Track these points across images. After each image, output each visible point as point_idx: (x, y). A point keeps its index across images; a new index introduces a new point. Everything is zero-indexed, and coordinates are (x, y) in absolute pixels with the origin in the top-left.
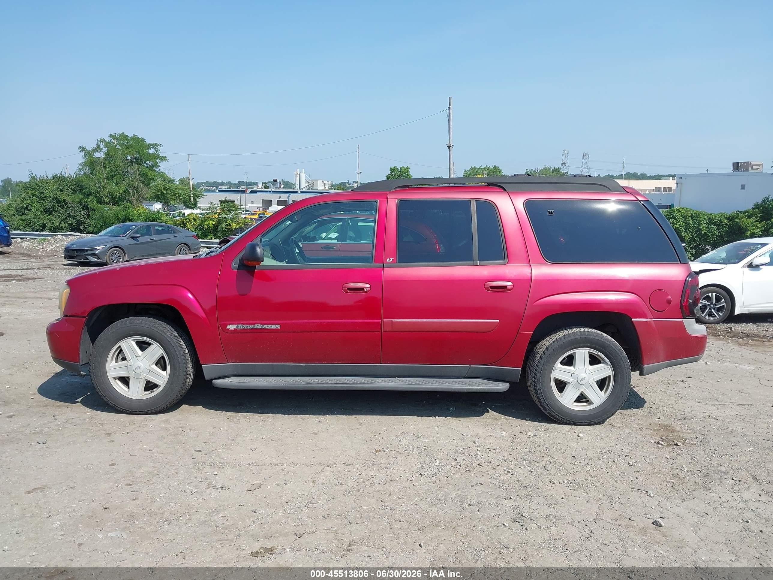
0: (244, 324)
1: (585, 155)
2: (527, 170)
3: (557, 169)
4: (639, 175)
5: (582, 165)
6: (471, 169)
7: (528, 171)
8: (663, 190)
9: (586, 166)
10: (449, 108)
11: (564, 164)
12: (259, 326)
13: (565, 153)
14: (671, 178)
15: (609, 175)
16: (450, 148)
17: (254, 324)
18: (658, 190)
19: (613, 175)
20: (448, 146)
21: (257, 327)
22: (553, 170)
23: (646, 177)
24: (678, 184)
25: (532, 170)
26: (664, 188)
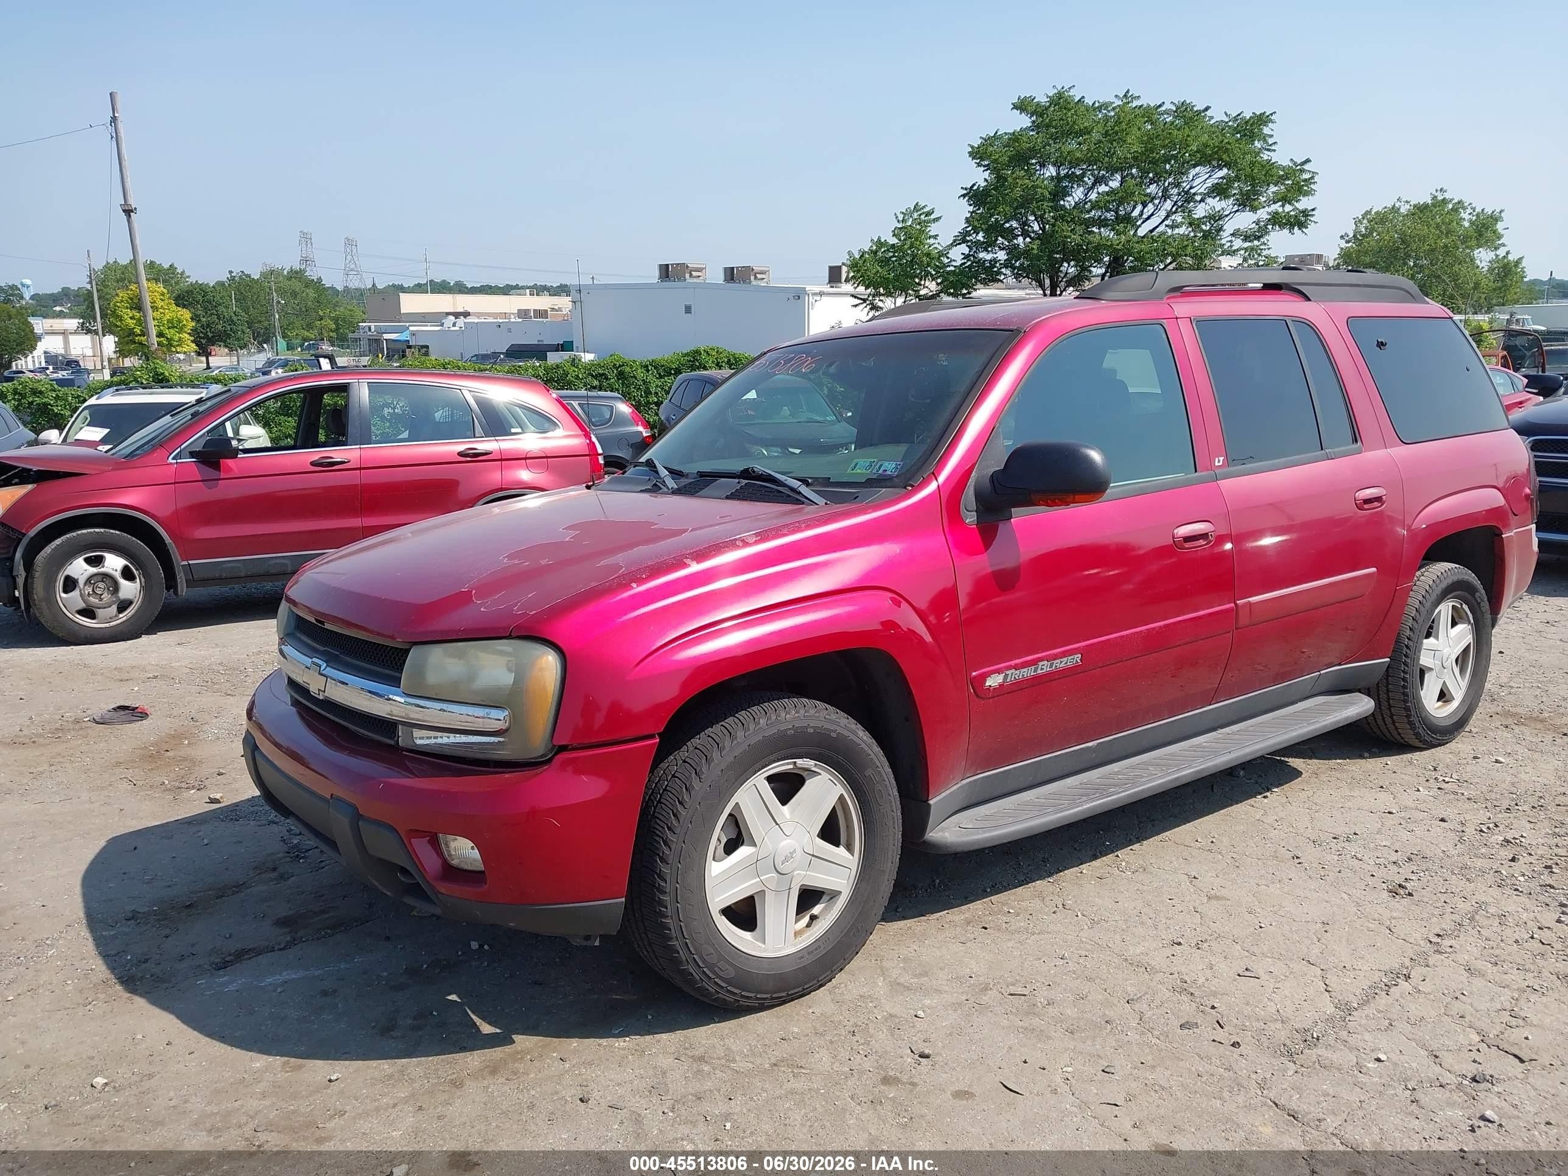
0: (1016, 667)
1: (350, 243)
2: (231, 272)
3: (296, 272)
4: (452, 284)
5: (346, 265)
6: (107, 267)
7: (233, 274)
8: (532, 315)
9: (353, 266)
10: (114, 119)
11: (305, 260)
12: (1044, 667)
13: (306, 238)
14: (528, 291)
15: (394, 286)
16: (130, 216)
17: (1035, 662)
18: (523, 314)
19: (402, 285)
20: (124, 211)
21: (1042, 669)
22: (288, 273)
23: (466, 290)
24: (575, 302)
25: (243, 272)
26: (534, 310)
